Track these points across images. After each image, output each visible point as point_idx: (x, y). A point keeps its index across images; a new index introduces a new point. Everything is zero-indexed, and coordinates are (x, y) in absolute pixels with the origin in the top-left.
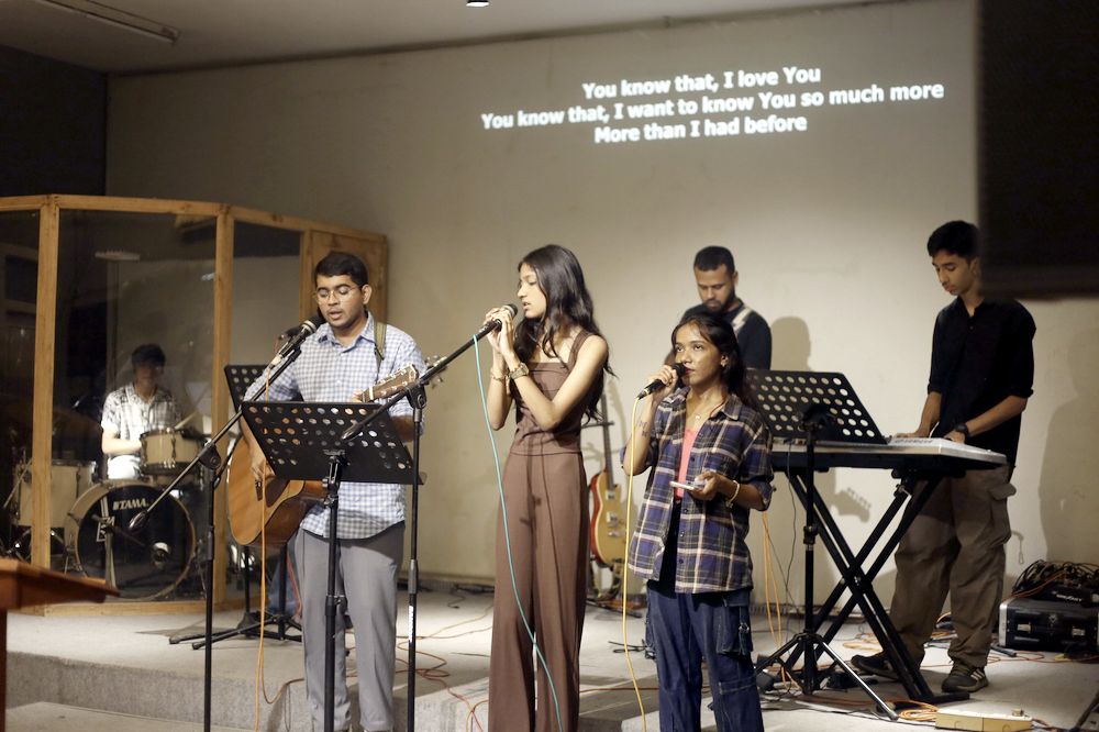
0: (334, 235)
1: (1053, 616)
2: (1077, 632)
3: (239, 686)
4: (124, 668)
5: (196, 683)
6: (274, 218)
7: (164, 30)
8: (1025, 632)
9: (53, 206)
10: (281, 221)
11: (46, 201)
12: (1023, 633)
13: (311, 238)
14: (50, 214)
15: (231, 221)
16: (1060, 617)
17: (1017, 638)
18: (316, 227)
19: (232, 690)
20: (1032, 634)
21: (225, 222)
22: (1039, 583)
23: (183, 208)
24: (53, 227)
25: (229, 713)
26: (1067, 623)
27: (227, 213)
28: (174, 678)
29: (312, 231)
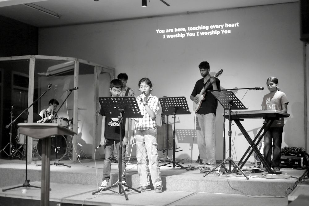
0: (102, 67)
1: (290, 159)
2: (296, 163)
3: (90, 175)
4: (59, 172)
5: (78, 175)
6: (88, 62)
7: (57, 15)
8: (283, 163)
9: (33, 58)
10: (90, 63)
11: (31, 57)
12: (283, 164)
13: (97, 68)
14: (32, 60)
15: (78, 63)
16: (292, 159)
17: (281, 165)
18: (98, 65)
19: (88, 176)
20: (285, 164)
21: (77, 62)
22: (286, 152)
23: (66, 59)
24: (33, 63)
25: (87, 182)
26: (293, 161)
27: (77, 60)
28: (73, 174)
29: (97, 66)
